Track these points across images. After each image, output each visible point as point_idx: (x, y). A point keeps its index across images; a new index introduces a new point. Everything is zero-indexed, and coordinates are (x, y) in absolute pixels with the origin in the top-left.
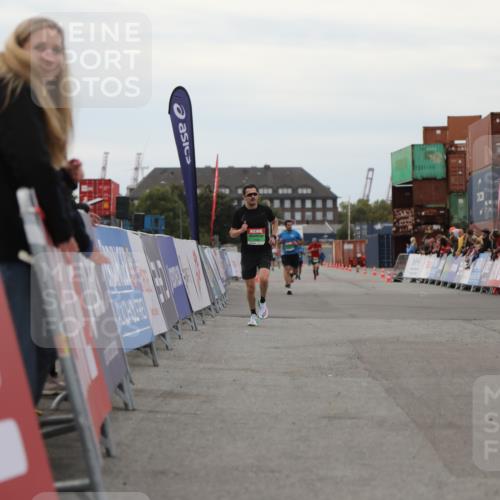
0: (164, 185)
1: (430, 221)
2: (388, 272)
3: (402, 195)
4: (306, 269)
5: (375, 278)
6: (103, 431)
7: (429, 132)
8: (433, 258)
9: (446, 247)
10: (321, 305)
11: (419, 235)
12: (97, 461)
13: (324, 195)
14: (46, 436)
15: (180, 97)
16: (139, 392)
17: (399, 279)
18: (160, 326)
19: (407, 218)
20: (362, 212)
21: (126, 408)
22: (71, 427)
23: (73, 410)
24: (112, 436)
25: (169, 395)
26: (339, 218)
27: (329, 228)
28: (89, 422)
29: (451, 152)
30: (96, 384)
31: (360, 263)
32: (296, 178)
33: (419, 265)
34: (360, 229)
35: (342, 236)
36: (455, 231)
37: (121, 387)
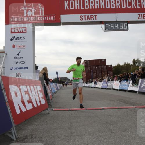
0: (56, 79)
4: (67, 85)
6: (52, 99)
12: (51, 102)
13: (69, 79)
14: (47, 100)
15: (57, 72)
18: (56, 90)
21: (53, 97)
26: (70, 81)
28: (50, 99)
32: (66, 78)
37: (53, 96)
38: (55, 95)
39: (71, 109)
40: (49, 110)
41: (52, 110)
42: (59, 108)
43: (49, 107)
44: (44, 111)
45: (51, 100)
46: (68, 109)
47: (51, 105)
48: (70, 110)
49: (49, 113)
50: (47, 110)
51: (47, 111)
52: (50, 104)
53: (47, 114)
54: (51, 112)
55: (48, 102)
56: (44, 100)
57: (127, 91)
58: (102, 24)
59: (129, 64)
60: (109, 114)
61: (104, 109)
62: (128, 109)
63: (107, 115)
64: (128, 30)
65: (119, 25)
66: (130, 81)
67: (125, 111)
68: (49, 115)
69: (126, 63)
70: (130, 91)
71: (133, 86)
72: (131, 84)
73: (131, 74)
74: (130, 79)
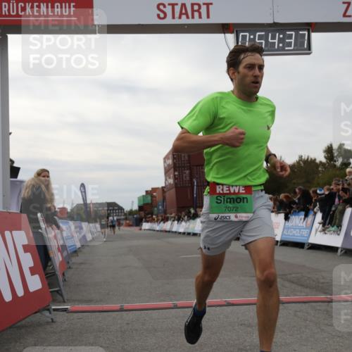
1: (148, 214)
2: (138, 228)
3: (141, 208)
5: (135, 229)
6: (63, 274)
7: (147, 192)
8: (149, 224)
9: (152, 221)
11: (145, 217)
12: (61, 284)
13: (121, 209)
14: (47, 278)
15: (83, 186)
16: (74, 264)
17: (141, 229)
18: (79, 245)
19: (142, 214)
20: (131, 213)
21: (70, 268)
22: (54, 274)
23: (54, 269)
24: (66, 275)
25: (82, 263)
26: (125, 214)
27: (123, 217)
28: (59, 273)
29: (153, 197)
30: (61, 263)
33: (146, 226)
34: (131, 217)
35: (126, 219)
36: (154, 216)
37: (68, 263)
38: (74, 260)
39: (126, 306)
40: (54, 310)
41: (65, 310)
42: (89, 301)
43: (55, 301)
44: (36, 313)
45: (60, 278)
46: (118, 306)
47: (61, 295)
48: (122, 310)
49: (53, 321)
50: (48, 310)
51: (47, 313)
52: (57, 291)
53: (48, 323)
54: (60, 317)
55: (50, 285)
56: (37, 277)
57: (306, 247)
58: (228, 33)
59: (313, 161)
60: (246, 322)
61: (233, 305)
62: (307, 305)
63: (241, 325)
64: (309, 54)
65: (281, 36)
66: (315, 213)
67: (296, 311)
68: (54, 325)
69: (305, 157)
70: (315, 247)
71: (324, 230)
72: (320, 224)
73: (318, 192)
74: (315, 210)
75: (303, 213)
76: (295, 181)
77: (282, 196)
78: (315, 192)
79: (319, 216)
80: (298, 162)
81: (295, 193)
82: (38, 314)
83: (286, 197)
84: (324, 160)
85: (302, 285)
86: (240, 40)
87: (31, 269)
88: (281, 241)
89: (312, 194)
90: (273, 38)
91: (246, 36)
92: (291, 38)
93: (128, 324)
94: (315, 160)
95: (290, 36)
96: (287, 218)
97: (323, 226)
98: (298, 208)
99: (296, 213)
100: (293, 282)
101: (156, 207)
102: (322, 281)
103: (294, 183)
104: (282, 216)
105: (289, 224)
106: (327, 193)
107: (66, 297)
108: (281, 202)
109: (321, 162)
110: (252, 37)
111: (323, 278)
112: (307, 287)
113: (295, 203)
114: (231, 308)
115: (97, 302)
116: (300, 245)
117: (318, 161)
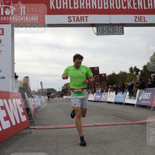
1: (66, 93)
2: (62, 98)
3: (63, 90)
4: (54, 98)
5: (61, 98)
6: (34, 115)
7: (65, 84)
8: (66, 96)
9: (67, 95)
10: (56, 101)
11: (64, 94)
13: (55, 91)
14: (28, 116)
15: (41, 83)
16: (38, 111)
17: (63, 98)
19: (63, 92)
20: (59, 92)
21: (37, 113)
22: (31, 115)
23: (31, 113)
24: (36, 116)
25: (41, 111)
26: (57, 93)
27: (56, 94)
29: (67, 86)
30: (33, 111)
31: (58, 97)
32: (53, 89)
33: (65, 97)
34: (59, 94)
35: (57, 95)
36: (68, 94)
37: (36, 111)
39: (58, 127)
40: (31, 128)
41: (35, 128)
42: (44, 125)
43: (31, 125)
44: (24, 129)
45: (33, 117)
46: (54, 127)
47: (34, 123)
48: (56, 128)
49: (31, 132)
50: (29, 128)
51: (28, 129)
52: (32, 121)
53: (29, 133)
54: (33, 131)
55: (30, 119)
56: (25, 116)
57: (123, 104)
58: (94, 27)
59: (125, 73)
60: (102, 132)
61: (97, 126)
62: (124, 125)
63: (100, 133)
64: (123, 34)
65: (113, 28)
66: (126, 92)
67: (120, 128)
68: (31, 134)
69: (122, 72)
70: (127, 104)
71: (130, 98)
72: (128, 95)
73: (128, 84)
74: (126, 91)
75: (122, 92)
76: (119, 80)
77: (114, 86)
78: (126, 84)
79: (128, 93)
80: (120, 73)
81: (119, 84)
82: (25, 130)
83: (116, 86)
84: (129, 73)
85: (122, 118)
86: (98, 29)
87: (22, 113)
88: (114, 102)
89: (125, 85)
90: (110, 29)
91: (100, 28)
92: (117, 29)
93: (58, 133)
94: (126, 72)
95: (116, 28)
96: (116, 94)
97: (130, 96)
98: (120, 90)
99: (120, 92)
100: (119, 117)
101: (68, 90)
102: (129, 116)
103: (119, 81)
104: (114, 93)
105: (117, 96)
106: (131, 84)
107: (35, 124)
108: (114, 88)
109: (128, 73)
110: (102, 28)
111: (130, 115)
112: (124, 119)
113: (119, 88)
114: (96, 127)
115: (47, 125)
116: (121, 104)
117: (127, 73)
